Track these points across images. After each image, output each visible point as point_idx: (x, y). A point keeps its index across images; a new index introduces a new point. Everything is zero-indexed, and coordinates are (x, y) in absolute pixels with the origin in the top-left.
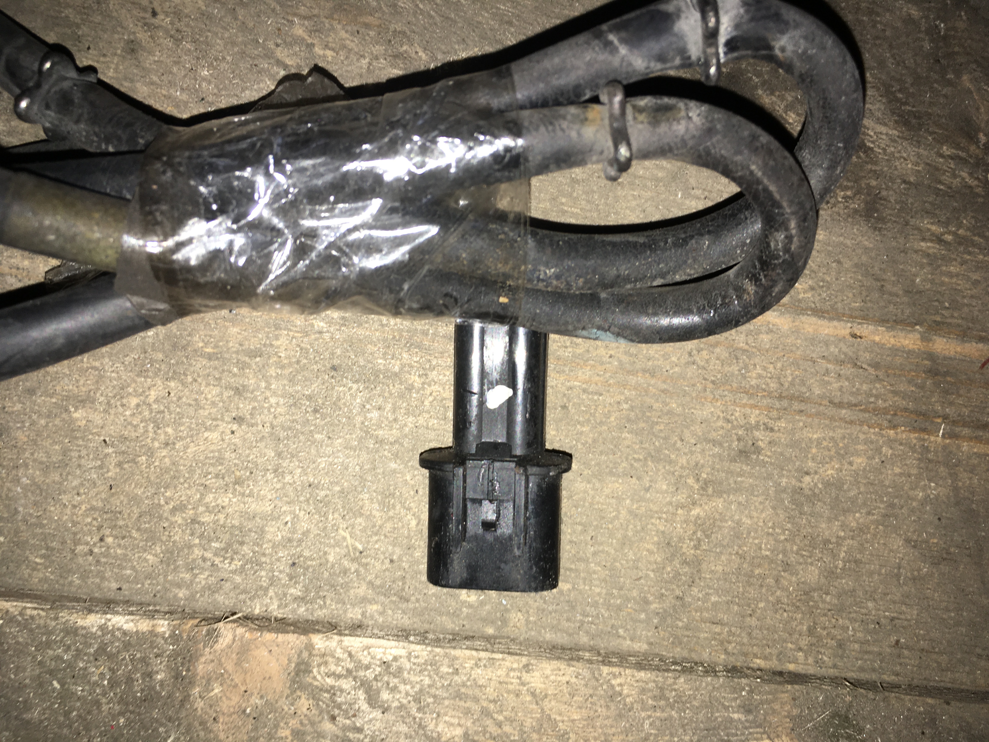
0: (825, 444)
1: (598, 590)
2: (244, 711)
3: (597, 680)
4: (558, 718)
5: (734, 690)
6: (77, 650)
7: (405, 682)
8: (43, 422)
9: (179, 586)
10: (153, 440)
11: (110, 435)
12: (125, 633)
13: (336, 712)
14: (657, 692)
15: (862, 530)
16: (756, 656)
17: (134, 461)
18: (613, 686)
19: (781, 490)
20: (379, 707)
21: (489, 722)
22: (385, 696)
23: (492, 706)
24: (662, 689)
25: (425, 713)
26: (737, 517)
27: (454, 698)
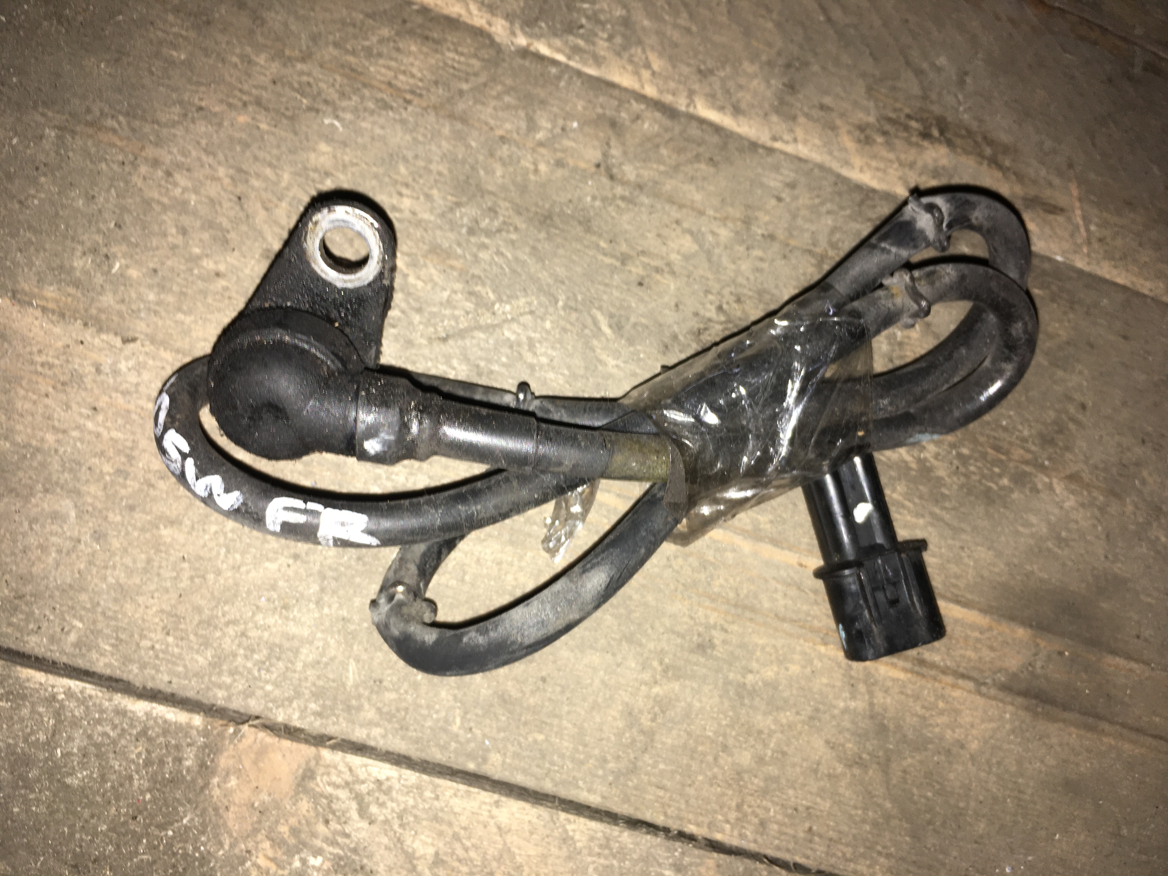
0: (768, 649)
1: (566, 744)
2: (253, 805)
3: (555, 823)
4: (517, 851)
5: (668, 850)
6: (123, 730)
7: (392, 800)
8: (136, 534)
9: (220, 687)
10: (223, 562)
11: (188, 553)
12: (165, 721)
13: (331, 816)
14: (603, 842)
15: (791, 726)
16: (690, 822)
17: (204, 577)
18: (566, 831)
19: (727, 682)
20: (368, 818)
21: (457, 846)
22: (374, 809)
23: (462, 832)
24: (608, 839)
25: (404, 829)
26: (689, 700)
27: (431, 821)
